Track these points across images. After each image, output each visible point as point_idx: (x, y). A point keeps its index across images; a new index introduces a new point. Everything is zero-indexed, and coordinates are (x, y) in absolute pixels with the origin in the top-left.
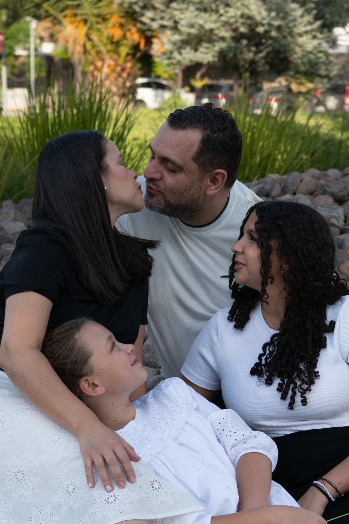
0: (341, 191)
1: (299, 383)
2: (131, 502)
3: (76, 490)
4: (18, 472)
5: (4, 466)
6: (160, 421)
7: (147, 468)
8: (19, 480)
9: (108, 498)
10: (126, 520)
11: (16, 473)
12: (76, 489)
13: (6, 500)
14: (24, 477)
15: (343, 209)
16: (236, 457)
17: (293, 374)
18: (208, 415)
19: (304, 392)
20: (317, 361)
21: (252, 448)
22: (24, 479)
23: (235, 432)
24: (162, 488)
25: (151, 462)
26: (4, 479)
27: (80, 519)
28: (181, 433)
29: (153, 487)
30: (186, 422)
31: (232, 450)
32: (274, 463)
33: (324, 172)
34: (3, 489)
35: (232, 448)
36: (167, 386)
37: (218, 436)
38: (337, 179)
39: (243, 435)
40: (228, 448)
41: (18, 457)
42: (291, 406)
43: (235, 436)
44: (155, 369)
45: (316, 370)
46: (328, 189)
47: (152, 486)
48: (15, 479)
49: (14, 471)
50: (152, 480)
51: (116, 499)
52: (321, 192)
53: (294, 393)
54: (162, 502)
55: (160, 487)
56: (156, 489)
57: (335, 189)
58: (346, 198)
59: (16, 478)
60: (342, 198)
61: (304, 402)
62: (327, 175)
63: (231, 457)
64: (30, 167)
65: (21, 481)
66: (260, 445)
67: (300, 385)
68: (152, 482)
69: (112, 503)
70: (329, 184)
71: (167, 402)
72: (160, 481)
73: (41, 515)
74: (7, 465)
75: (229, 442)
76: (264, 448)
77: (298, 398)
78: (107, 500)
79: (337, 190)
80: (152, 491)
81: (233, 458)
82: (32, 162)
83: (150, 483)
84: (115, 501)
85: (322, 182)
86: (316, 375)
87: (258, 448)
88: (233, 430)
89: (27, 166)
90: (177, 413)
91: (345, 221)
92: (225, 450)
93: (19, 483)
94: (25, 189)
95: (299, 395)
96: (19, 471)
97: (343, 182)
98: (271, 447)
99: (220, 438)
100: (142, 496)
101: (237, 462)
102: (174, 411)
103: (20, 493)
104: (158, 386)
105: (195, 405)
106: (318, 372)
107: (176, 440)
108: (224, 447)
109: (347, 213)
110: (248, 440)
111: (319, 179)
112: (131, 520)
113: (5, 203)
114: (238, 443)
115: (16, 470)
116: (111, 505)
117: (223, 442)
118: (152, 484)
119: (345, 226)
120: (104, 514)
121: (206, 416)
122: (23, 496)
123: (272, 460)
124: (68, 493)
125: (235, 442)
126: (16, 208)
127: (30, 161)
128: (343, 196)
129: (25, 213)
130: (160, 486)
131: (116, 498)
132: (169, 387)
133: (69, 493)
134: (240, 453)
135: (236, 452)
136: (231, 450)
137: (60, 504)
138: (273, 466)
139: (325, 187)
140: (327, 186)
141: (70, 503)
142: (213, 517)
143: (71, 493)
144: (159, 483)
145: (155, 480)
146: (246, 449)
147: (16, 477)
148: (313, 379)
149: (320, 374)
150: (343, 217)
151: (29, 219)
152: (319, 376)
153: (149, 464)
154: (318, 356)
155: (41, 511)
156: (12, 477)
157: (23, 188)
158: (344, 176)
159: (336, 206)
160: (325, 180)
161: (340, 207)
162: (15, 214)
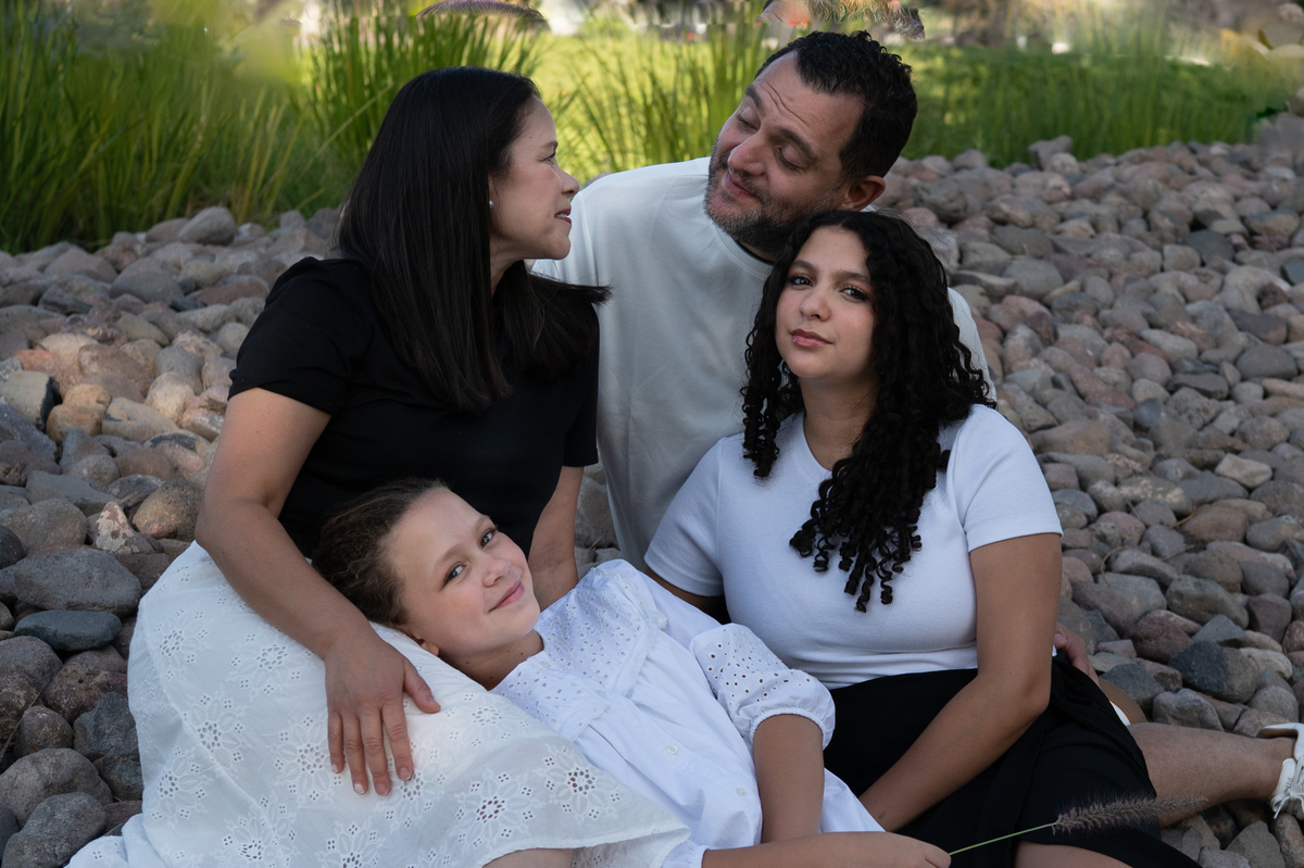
0: (951, 201)
1: (879, 559)
2: (527, 815)
3: (421, 790)
4: (306, 751)
5: (280, 737)
6: (594, 657)
7: (564, 747)
8: (309, 767)
9: (484, 807)
10: (517, 851)
11: (303, 753)
12: (421, 787)
13: (282, 805)
14: (318, 760)
15: (956, 235)
16: (750, 726)
17: (871, 542)
18: (690, 641)
19: (888, 577)
20: (919, 513)
21: (780, 706)
22: (318, 765)
23: (744, 676)
24: (593, 787)
25: (579, 739)
26: (279, 765)
27: (432, 849)
28: (638, 683)
29: (575, 785)
30: (648, 659)
31: (741, 711)
32: (828, 730)
33: (915, 162)
34: (276, 784)
35: (740, 707)
36: (604, 582)
37: (712, 683)
38: (943, 177)
39: (761, 681)
40: (733, 709)
41: (308, 721)
42: (862, 606)
43: (744, 685)
44: (587, 551)
45: (915, 534)
46: (925, 197)
47: (572, 783)
48: (300, 764)
49: (298, 748)
50: (573, 771)
51: (500, 809)
52: (911, 201)
53: (871, 581)
54: (594, 813)
55: (590, 786)
56: (581, 789)
57: (939, 196)
58: (962, 214)
59: (304, 763)
60: (955, 215)
61: (887, 598)
62: (923, 169)
63: (739, 726)
64: (331, 146)
65: (312, 769)
66: (796, 698)
67: (881, 564)
68: (573, 776)
69: (491, 816)
70: (927, 185)
71: (606, 616)
72: (589, 773)
73: (354, 837)
74: (285, 736)
75: (734, 698)
76: (804, 703)
77: (877, 591)
78: (481, 810)
79: (943, 199)
80: (574, 793)
81: (744, 727)
82: (334, 136)
83: (568, 778)
84: (496, 812)
85: (914, 181)
86: (916, 543)
87: (794, 706)
88: (740, 671)
89: (325, 145)
90: (628, 640)
91: (960, 261)
92: (728, 712)
93: (309, 772)
94: (322, 191)
95: (878, 581)
96: (309, 749)
97: (956, 181)
98: (819, 700)
99: (715, 686)
100: (550, 802)
101: (752, 734)
102: (622, 634)
103: (310, 792)
104: (586, 580)
105: (662, 621)
106: (919, 538)
107: (629, 695)
108: (725, 707)
109: (965, 244)
110: (772, 690)
111: (906, 176)
112: (528, 850)
113: (284, 217)
114: (753, 696)
115: (304, 747)
116: (489, 820)
117: (723, 696)
118: (573, 779)
119: (960, 269)
120: (476, 840)
121: (686, 642)
122: (317, 798)
123: (821, 725)
124: (406, 794)
125: (745, 696)
126: (308, 226)
127: (331, 134)
128: (956, 211)
129: (325, 238)
130: (590, 782)
131: (499, 806)
132: (608, 584)
133: (409, 795)
134: (757, 716)
135: (748, 714)
136: (738, 713)
137: (390, 815)
138: (825, 736)
139: (921, 192)
140: (923, 189)
141: (409, 815)
142: (707, 852)
143: (412, 795)
144: (587, 776)
145: (578, 772)
146: (767, 708)
147: (302, 760)
148: (909, 551)
149: (922, 541)
150: (955, 253)
151: (334, 249)
152: (920, 545)
153: (576, 743)
154: (921, 504)
155: (353, 830)
156: (295, 761)
157: (317, 188)
158: (957, 169)
159: (941, 230)
160: (918, 178)
161: (950, 232)
162: (307, 238)
